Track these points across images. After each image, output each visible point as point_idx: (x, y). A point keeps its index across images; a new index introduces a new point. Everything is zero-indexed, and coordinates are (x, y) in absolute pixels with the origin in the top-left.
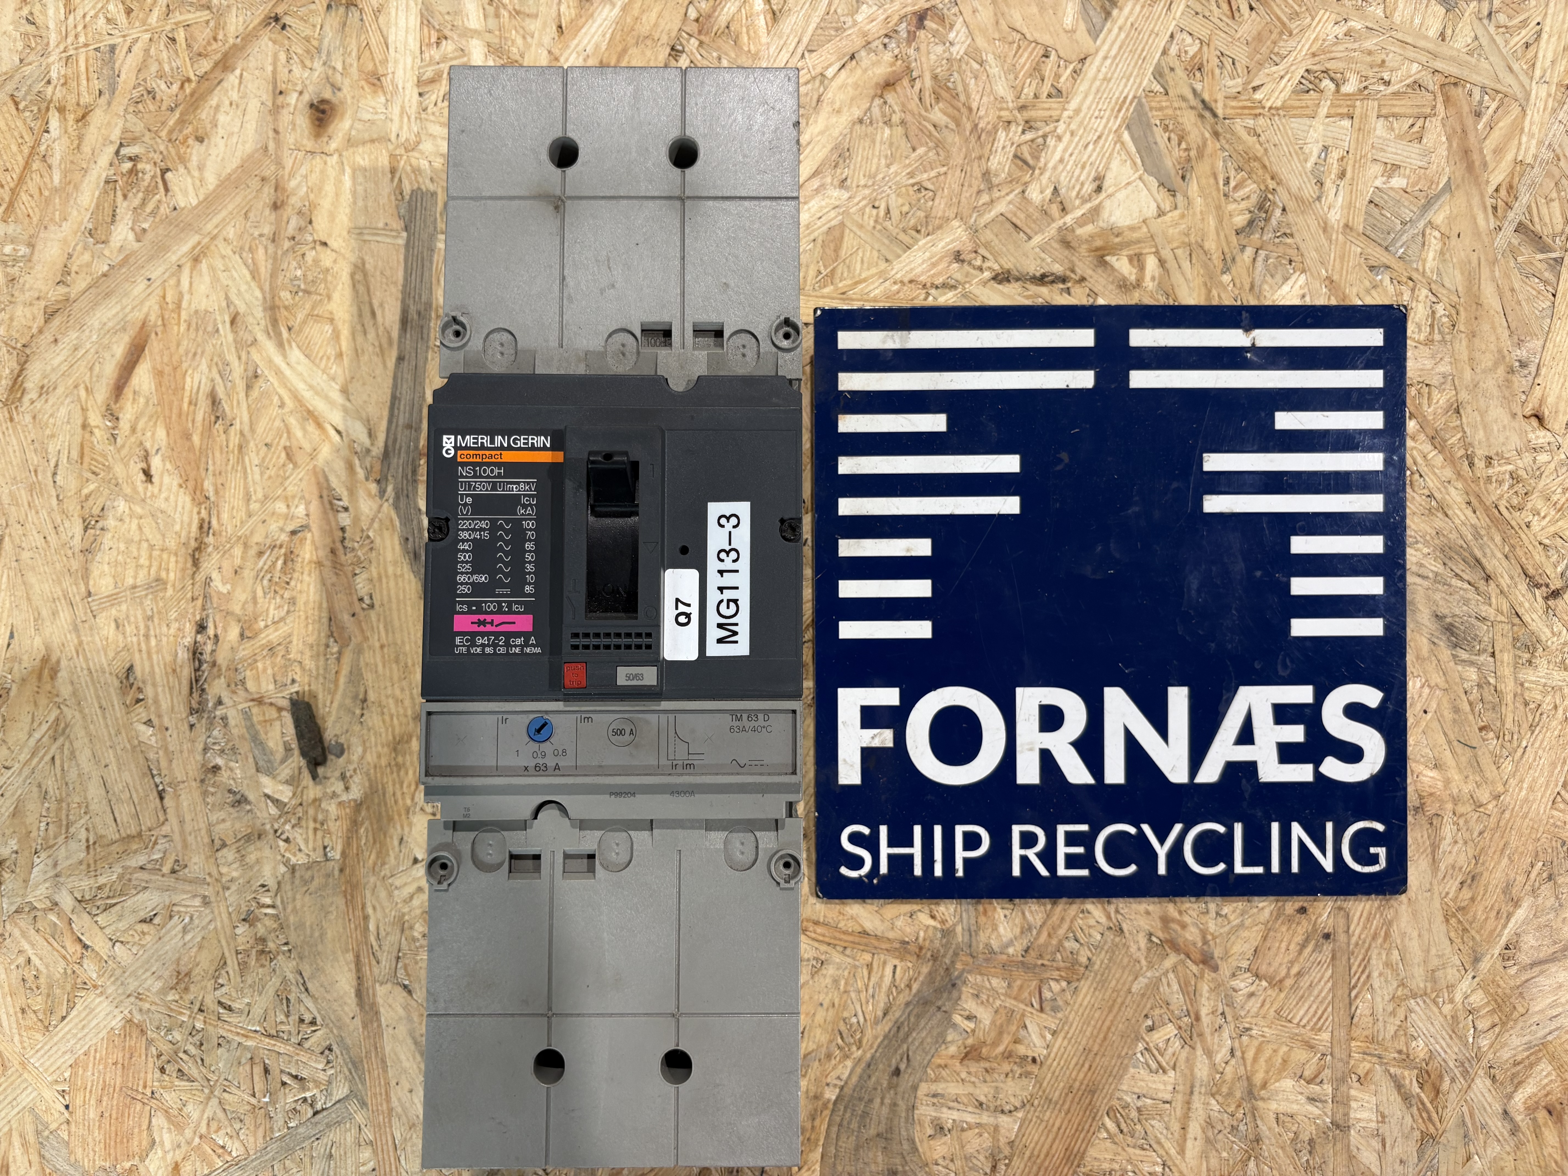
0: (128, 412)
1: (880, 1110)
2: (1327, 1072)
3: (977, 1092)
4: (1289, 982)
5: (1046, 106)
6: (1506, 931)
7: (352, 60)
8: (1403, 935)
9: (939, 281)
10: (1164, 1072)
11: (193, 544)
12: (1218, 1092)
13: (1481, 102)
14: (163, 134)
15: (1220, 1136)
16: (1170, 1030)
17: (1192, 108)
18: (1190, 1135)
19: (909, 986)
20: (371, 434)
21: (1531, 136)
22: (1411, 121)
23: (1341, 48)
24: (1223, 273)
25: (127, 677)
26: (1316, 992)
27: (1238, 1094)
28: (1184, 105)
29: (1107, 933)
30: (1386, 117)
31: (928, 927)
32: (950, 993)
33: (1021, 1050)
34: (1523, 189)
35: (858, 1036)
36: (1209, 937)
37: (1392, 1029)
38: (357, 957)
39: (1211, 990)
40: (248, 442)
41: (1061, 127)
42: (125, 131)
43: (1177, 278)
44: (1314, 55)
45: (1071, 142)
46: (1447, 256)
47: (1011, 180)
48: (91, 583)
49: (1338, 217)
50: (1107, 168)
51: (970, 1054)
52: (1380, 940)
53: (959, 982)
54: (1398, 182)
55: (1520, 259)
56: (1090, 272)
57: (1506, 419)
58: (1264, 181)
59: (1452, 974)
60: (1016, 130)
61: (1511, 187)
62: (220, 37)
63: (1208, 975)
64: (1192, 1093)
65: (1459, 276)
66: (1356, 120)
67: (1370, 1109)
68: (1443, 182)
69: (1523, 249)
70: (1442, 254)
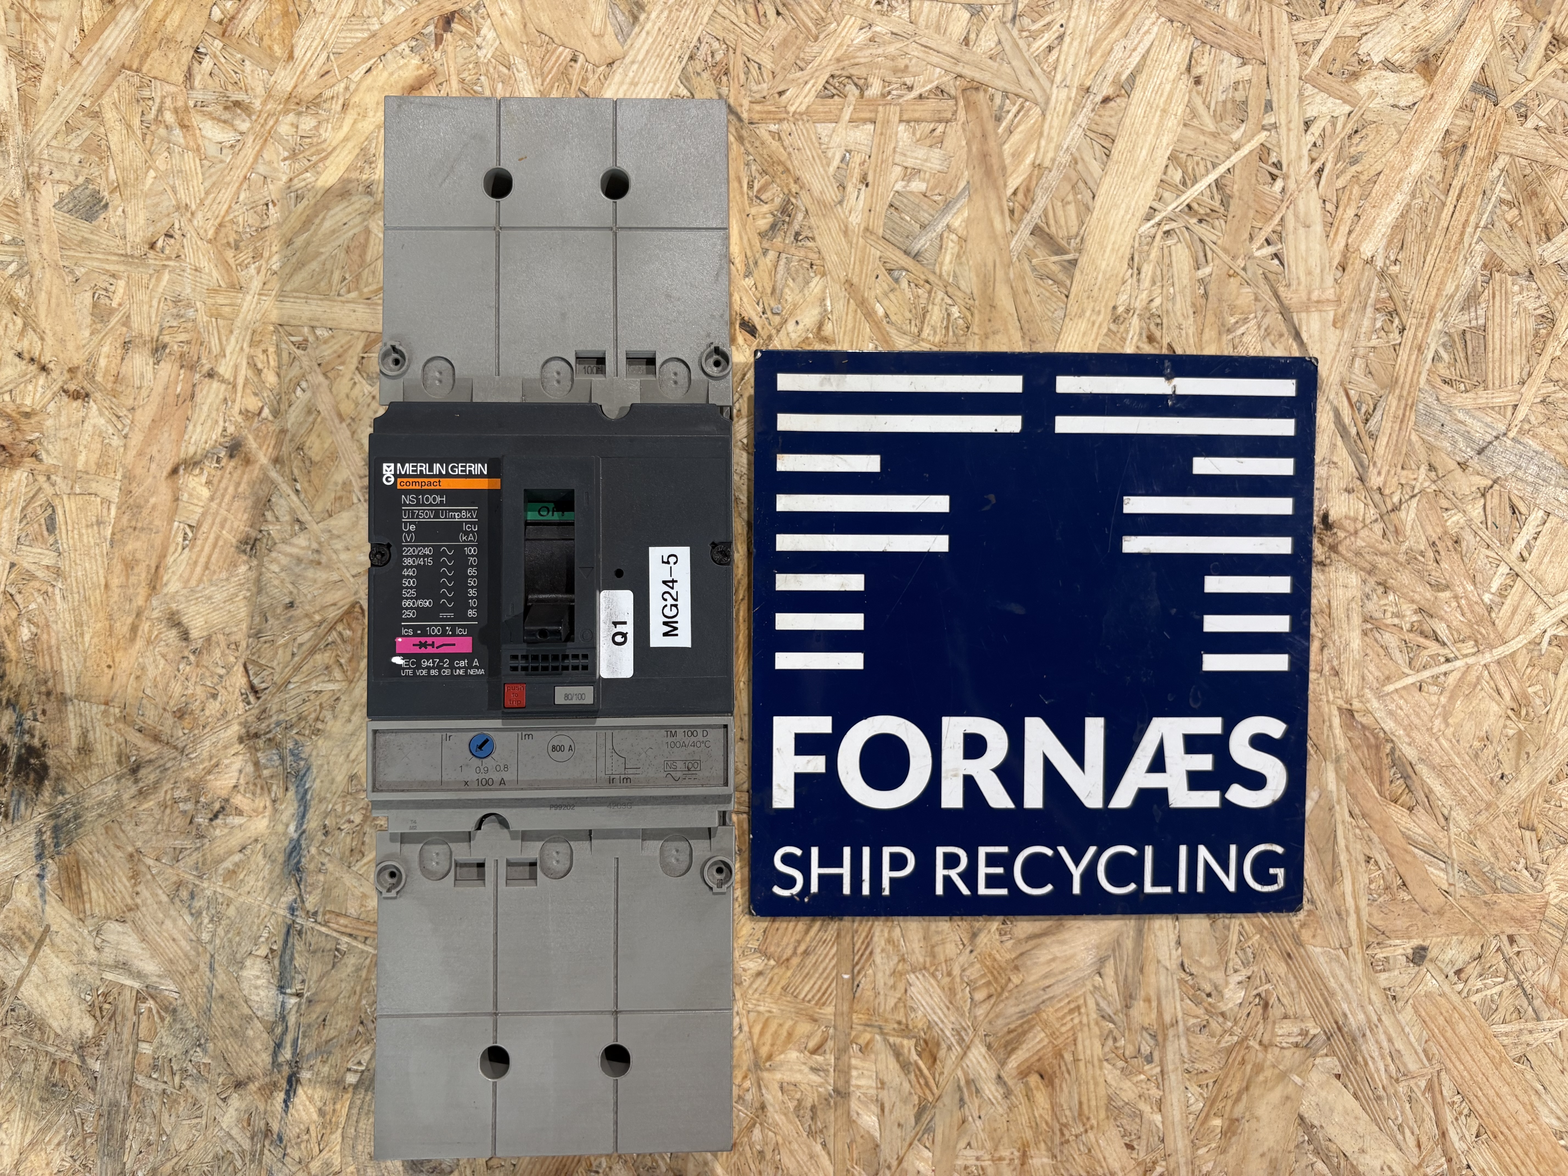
2: (830, 1044)
4: (795, 961)
13: (1001, 107)
21: (1050, 140)
22: (932, 126)
23: (865, 53)
24: (746, 276)
26: (821, 969)
27: (745, 1066)
30: (908, 122)
34: (1039, 192)
37: (891, 1002)
44: (838, 60)
46: (964, 259)
49: (858, 220)
54: (918, 186)
55: (1034, 261)
58: (787, 185)
59: (951, 949)
61: (1028, 190)
65: (974, 279)
66: (878, 125)
67: (870, 1077)
68: (962, 185)
69: (1037, 251)
70: (958, 256)
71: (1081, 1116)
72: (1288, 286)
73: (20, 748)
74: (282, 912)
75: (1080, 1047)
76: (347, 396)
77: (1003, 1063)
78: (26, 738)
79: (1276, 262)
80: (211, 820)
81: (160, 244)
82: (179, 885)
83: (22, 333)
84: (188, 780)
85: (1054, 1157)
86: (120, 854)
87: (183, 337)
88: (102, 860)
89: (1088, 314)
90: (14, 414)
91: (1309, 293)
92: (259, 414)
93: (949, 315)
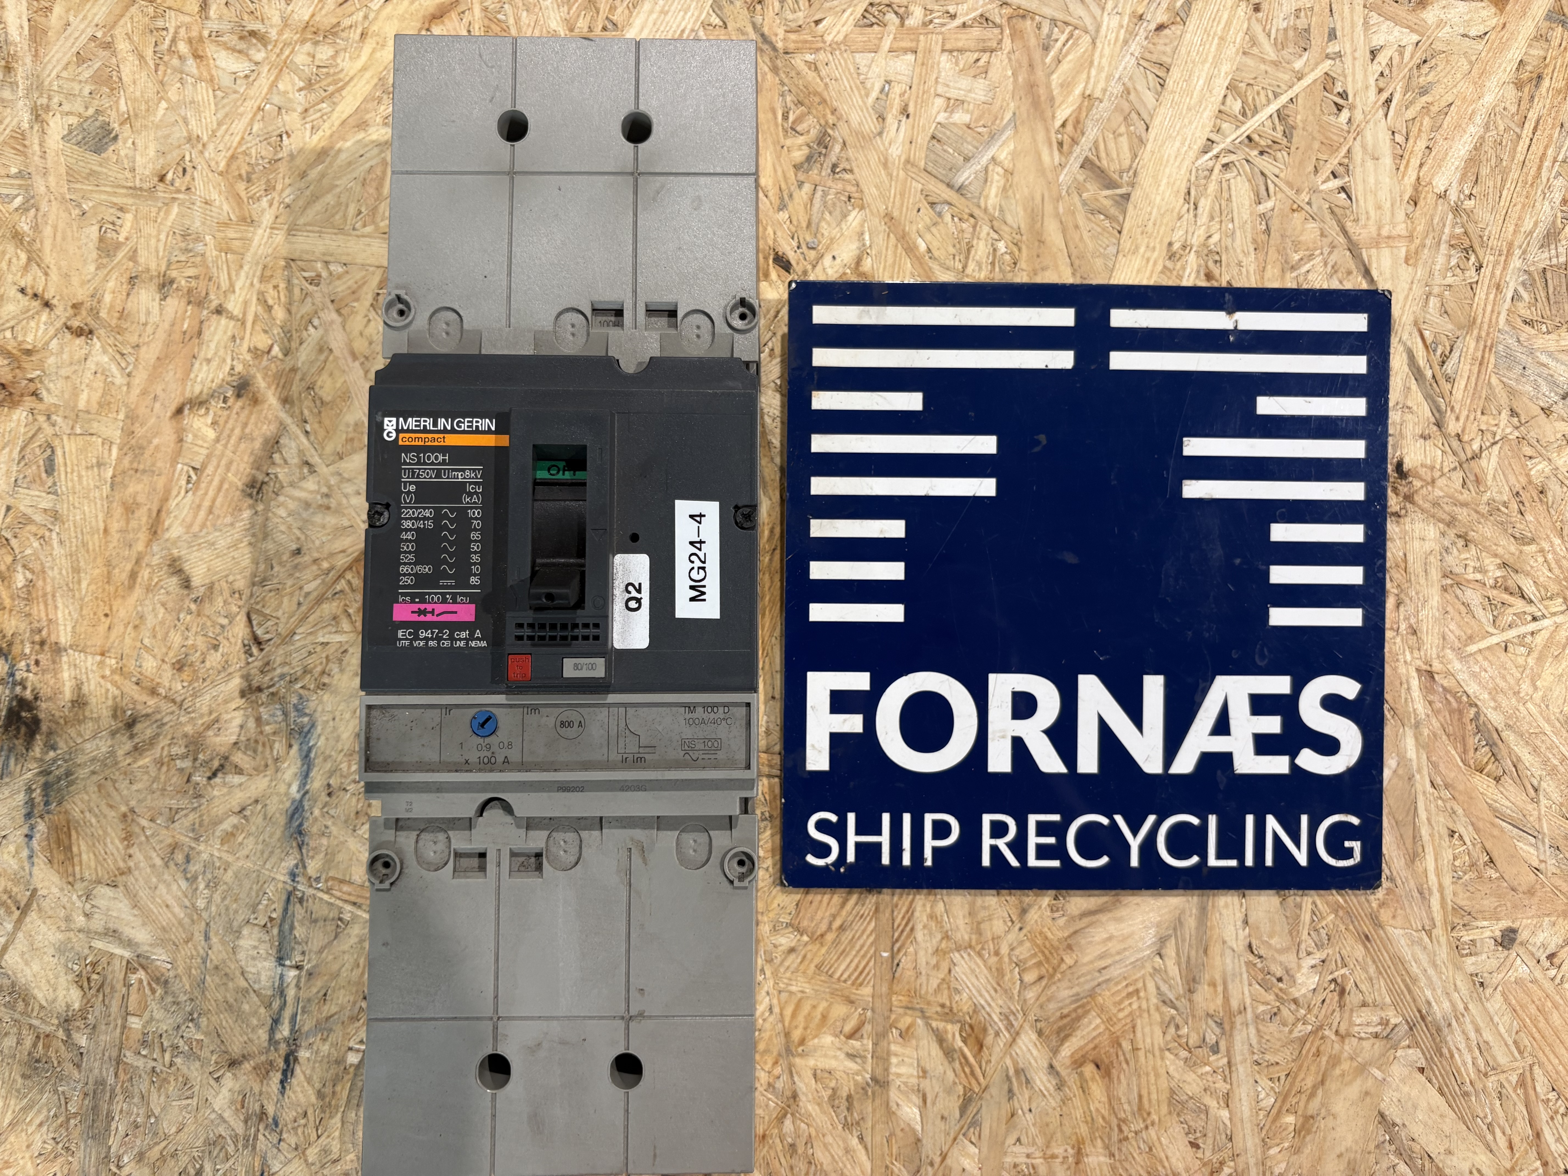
2: (868, 1028)
4: (830, 937)
13: (1049, 36)
15: (756, 1094)
17: (751, 41)
21: (1100, 69)
22: (976, 56)
24: (780, 209)
26: (857, 947)
27: (776, 1051)
28: (742, 38)
30: (951, 52)
34: (1089, 124)
37: (934, 983)
46: (1010, 193)
49: (899, 152)
54: (961, 117)
55: (1085, 195)
58: (824, 116)
59: (998, 926)
61: (1077, 122)
65: (1021, 213)
66: (920, 55)
67: (911, 1065)
68: (1008, 116)
69: (1088, 185)
70: (1005, 189)
71: (1141, 1110)
72: (1356, 220)
73: (11, 700)
74: (282, 878)
75: (1139, 1034)
76: (361, 334)
77: (1055, 1052)
78: (18, 689)
79: (1343, 195)
80: (210, 778)
81: (170, 176)
82: (174, 847)
83: (26, 268)
84: (186, 736)
85: (1112, 1155)
86: (113, 814)
87: (191, 272)
88: (93, 820)
89: (1142, 250)
90: (14, 351)
91: (1379, 229)
92: (269, 352)
93: (995, 250)
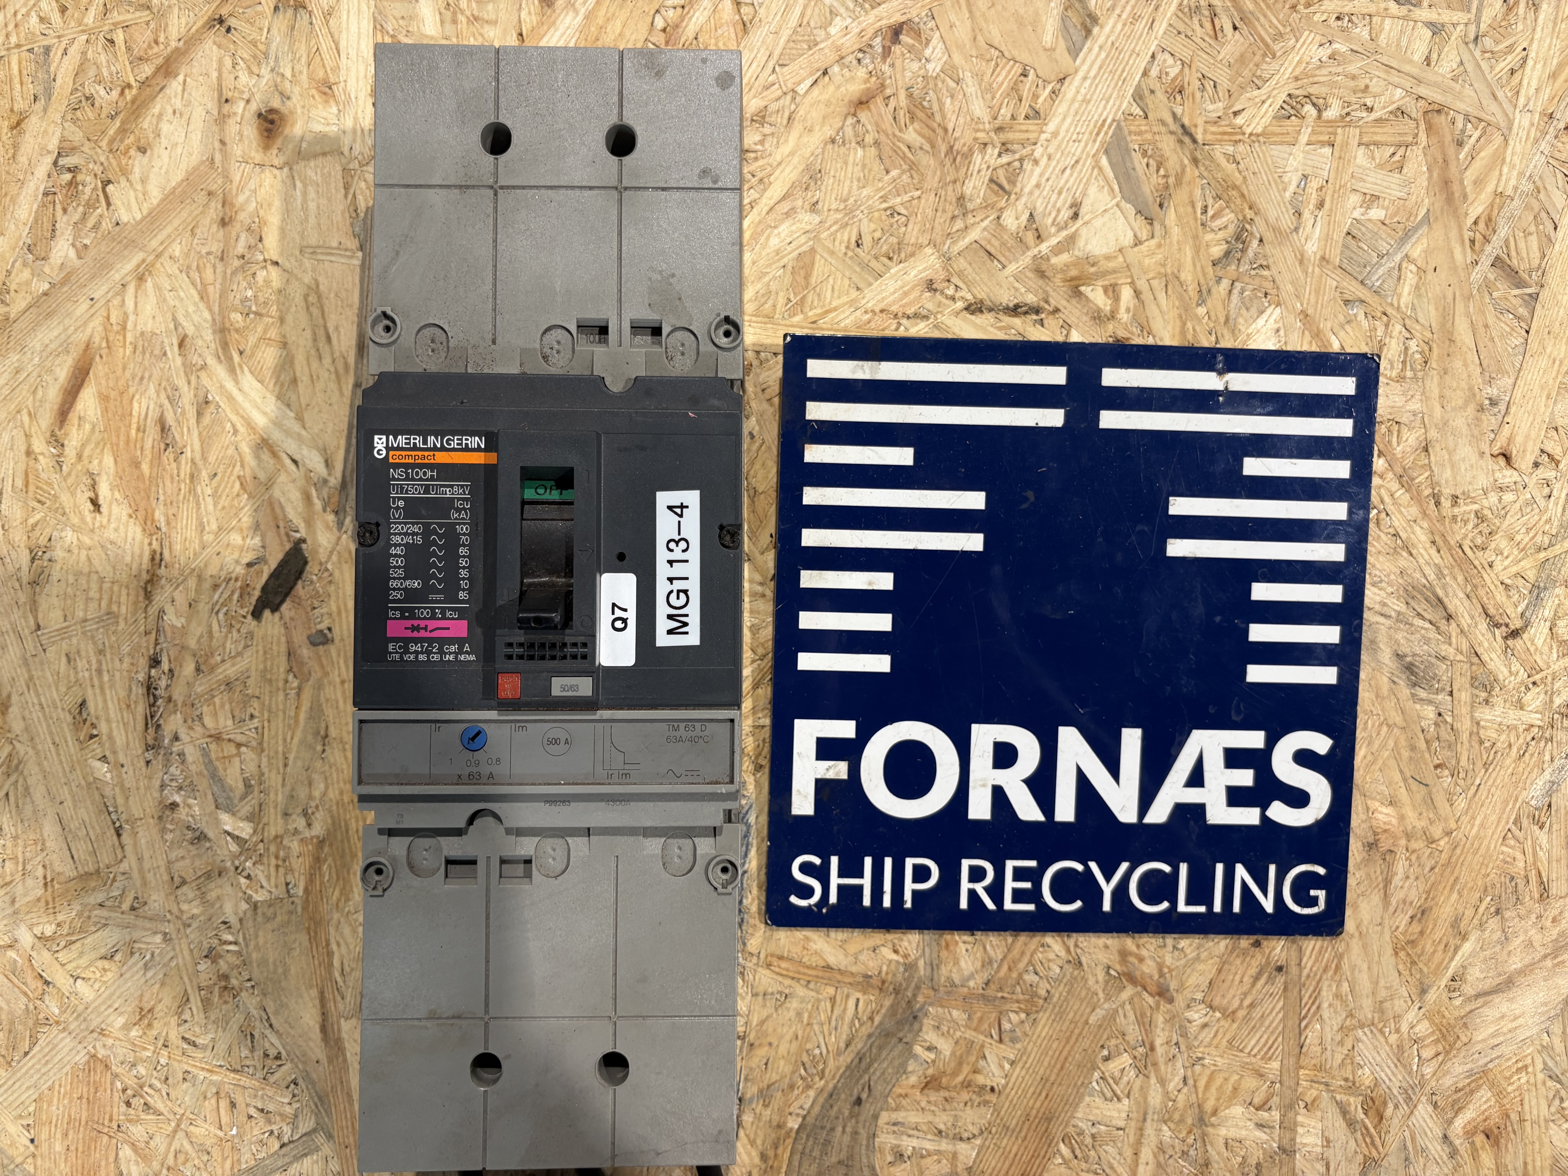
0: (74, 438)
1: (841, 1138)
2: (1276, 1099)
3: (937, 1120)
4: (1241, 1014)
5: (1024, 128)
6: (1453, 964)
7: (302, 66)
8: (1353, 968)
9: (910, 311)
10: (1119, 1099)
11: (145, 577)
12: (1170, 1119)
13: (1463, 131)
14: (104, 144)
15: (1171, 1161)
16: (1125, 1060)
17: (1172, 133)
18: (1142, 1160)
19: (871, 1019)
20: (328, 463)
21: (1512, 167)
22: (1392, 150)
23: (1324, 71)
24: (1198, 305)
25: (80, 713)
26: (1267, 1023)
27: (1189, 1121)
28: (1163, 129)
29: (1066, 966)
30: (1367, 145)
31: (890, 961)
32: (912, 1025)
33: (980, 1079)
34: (1501, 222)
35: (821, 1067)
36: (1166, 970)
37: (1339, 1058)
38: (322, 993)
39: (1166, 1021)
40: (199, 471)
41: (1038, 151)
42: (63, 140)
43: (1152, 310)
44: (1297, 79)
45: (1047, 166)
46: (1423, 291)
47: (987, 206)
48: (40, 616)
49: (1315, 249)
50: (1084, 194)
51: (930, 1084)
52: (1331, 973)
53: (920, 1014)
54: (1377, 213)
55: (1495, 295)
56: (1064, 303)
57: (1474, 457)
58: (1242, 211)
59: (1399, 1004)
60: (992, 152)
61: (1490, 220)
62: (161, 39)
63: (1164, 1006)
64: (1145, 1120)
65: (1433, 311)
66: (1337, 148)
67: (1316, 1135)
68: (1422, 212)
69: (1499, 284)
70: (1417, 288)
75: (1527, 1107)
77: (1449, 1123)
89: (1548, 351)
93: (1406, 349)
